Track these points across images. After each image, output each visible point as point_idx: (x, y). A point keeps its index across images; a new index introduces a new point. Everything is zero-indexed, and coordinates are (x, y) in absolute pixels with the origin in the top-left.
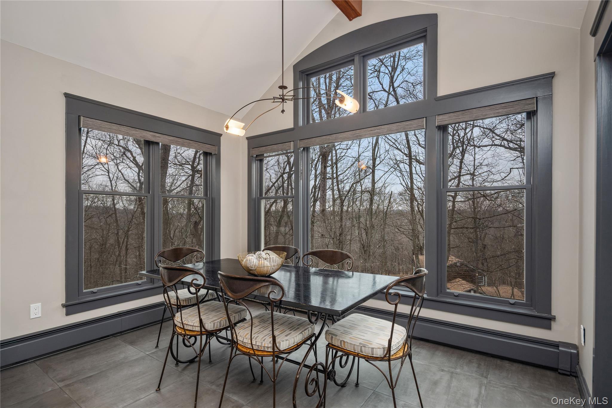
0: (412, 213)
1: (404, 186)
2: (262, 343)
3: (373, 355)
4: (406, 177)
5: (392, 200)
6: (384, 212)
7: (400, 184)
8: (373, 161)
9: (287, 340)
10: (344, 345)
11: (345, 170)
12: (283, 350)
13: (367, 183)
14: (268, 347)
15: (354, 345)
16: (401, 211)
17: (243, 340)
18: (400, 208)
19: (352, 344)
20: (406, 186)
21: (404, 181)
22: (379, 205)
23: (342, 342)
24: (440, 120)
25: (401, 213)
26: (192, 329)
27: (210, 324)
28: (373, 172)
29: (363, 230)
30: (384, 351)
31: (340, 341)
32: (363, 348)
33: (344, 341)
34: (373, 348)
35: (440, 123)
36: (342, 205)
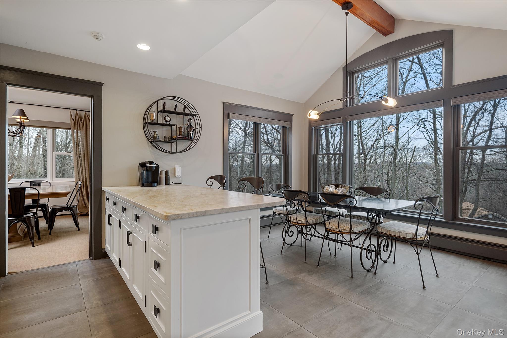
0: (436, 166)
1: (428, 140)
2: (343, 228)
3: (407, 237)
4: (431, 132)
5: (415, 153)
6: (408, 165)
7: (424, 138)
8: (397, 120)
9: (357, 228)
10: (389, 232)
11: (368, 127)
12: (356, 232)
13: (391, 139)
14: (347, 230)
15: (395, 232)
16: (425, 163)
17: (332, 227)
18: (424, 161)
19: (394, 231)
20: (430, 141)
21: (428, 135)
22: (402, 158)
23: (388, 231)
24: (454, 102)
25: (424, 166)
26: (300, 223)
27: (310, 220)
28: (397, 129)
29: (384, 181)
30: (413, 235)
31: (386, 230)
32: (400, 233)
33: (389, 230)
34: (407, 233)
35: (454, 103)
36: (365, 159)
